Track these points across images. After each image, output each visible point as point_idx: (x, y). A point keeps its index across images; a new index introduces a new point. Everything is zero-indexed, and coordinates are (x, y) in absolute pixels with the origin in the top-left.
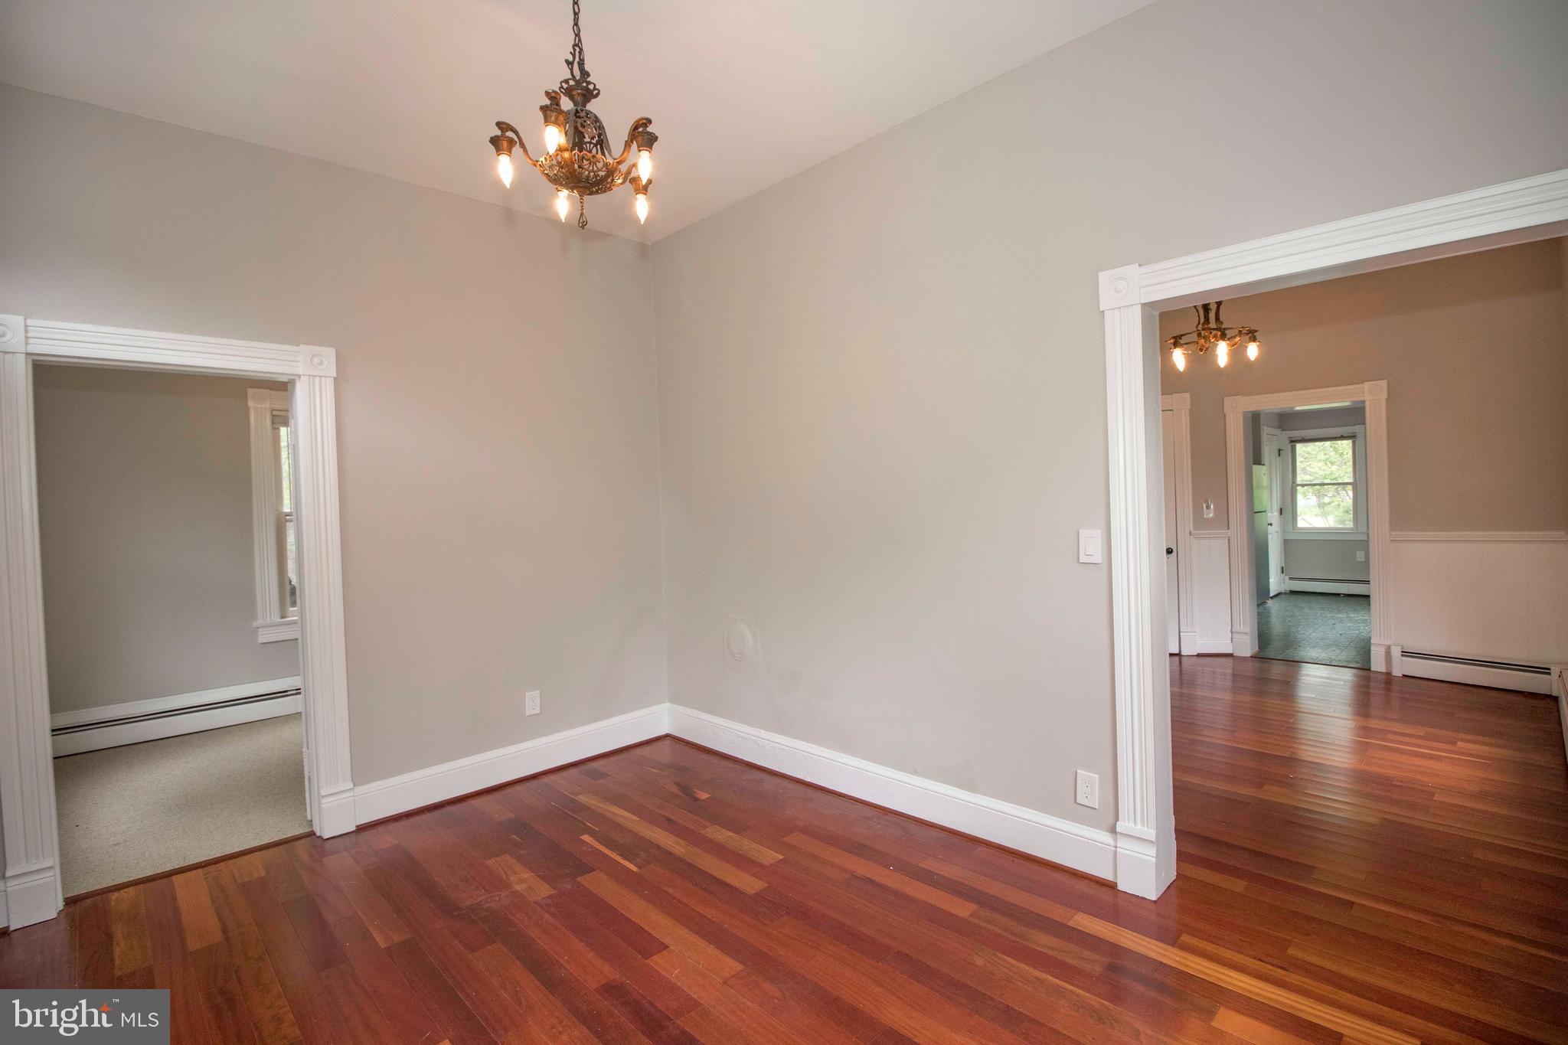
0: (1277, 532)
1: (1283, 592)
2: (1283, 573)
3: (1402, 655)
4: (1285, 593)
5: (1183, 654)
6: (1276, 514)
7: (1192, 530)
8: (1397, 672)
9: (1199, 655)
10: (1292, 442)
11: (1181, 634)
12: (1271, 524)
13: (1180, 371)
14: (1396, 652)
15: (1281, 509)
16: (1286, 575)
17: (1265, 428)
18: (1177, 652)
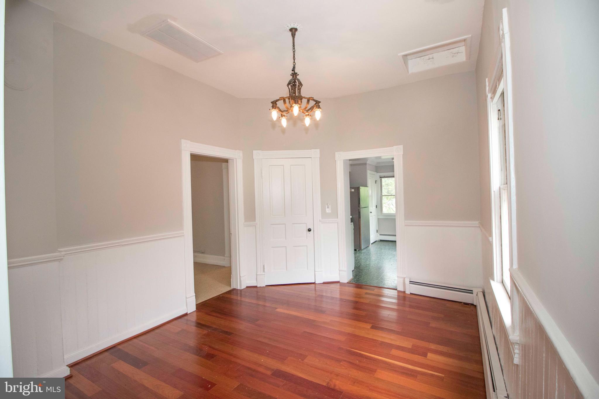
0: (375, 215)
1: (377, 240)
2: (377, 232)
3: (410, 283)
4: (378, 241)
5: (316, 283)
6: (375, 207)
7: (320, 219)
8: (408, 292)
9: (324, 283)
10: (380, 177)
11: (316, 272)
12: (371, 212)
13: (284, 127)
14: (407, 282)
15: (376, 206)
16: (378, 233)
17: (369, 171)
18: (314, 282)
